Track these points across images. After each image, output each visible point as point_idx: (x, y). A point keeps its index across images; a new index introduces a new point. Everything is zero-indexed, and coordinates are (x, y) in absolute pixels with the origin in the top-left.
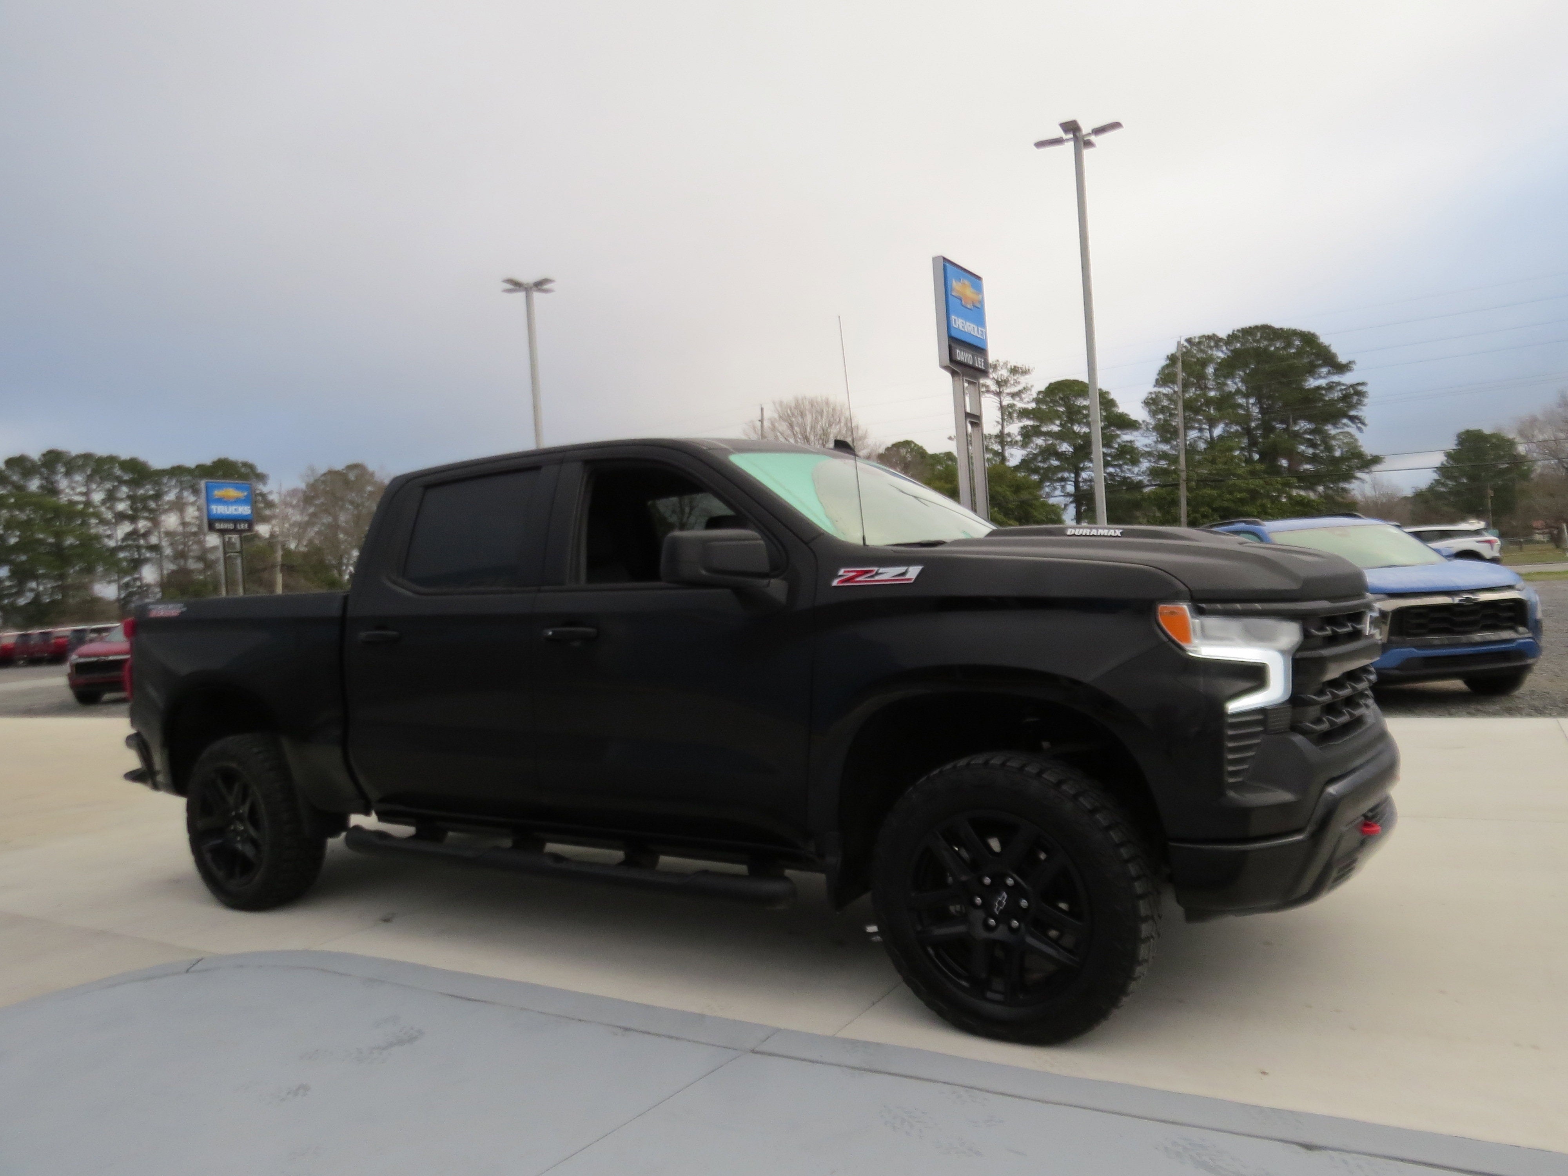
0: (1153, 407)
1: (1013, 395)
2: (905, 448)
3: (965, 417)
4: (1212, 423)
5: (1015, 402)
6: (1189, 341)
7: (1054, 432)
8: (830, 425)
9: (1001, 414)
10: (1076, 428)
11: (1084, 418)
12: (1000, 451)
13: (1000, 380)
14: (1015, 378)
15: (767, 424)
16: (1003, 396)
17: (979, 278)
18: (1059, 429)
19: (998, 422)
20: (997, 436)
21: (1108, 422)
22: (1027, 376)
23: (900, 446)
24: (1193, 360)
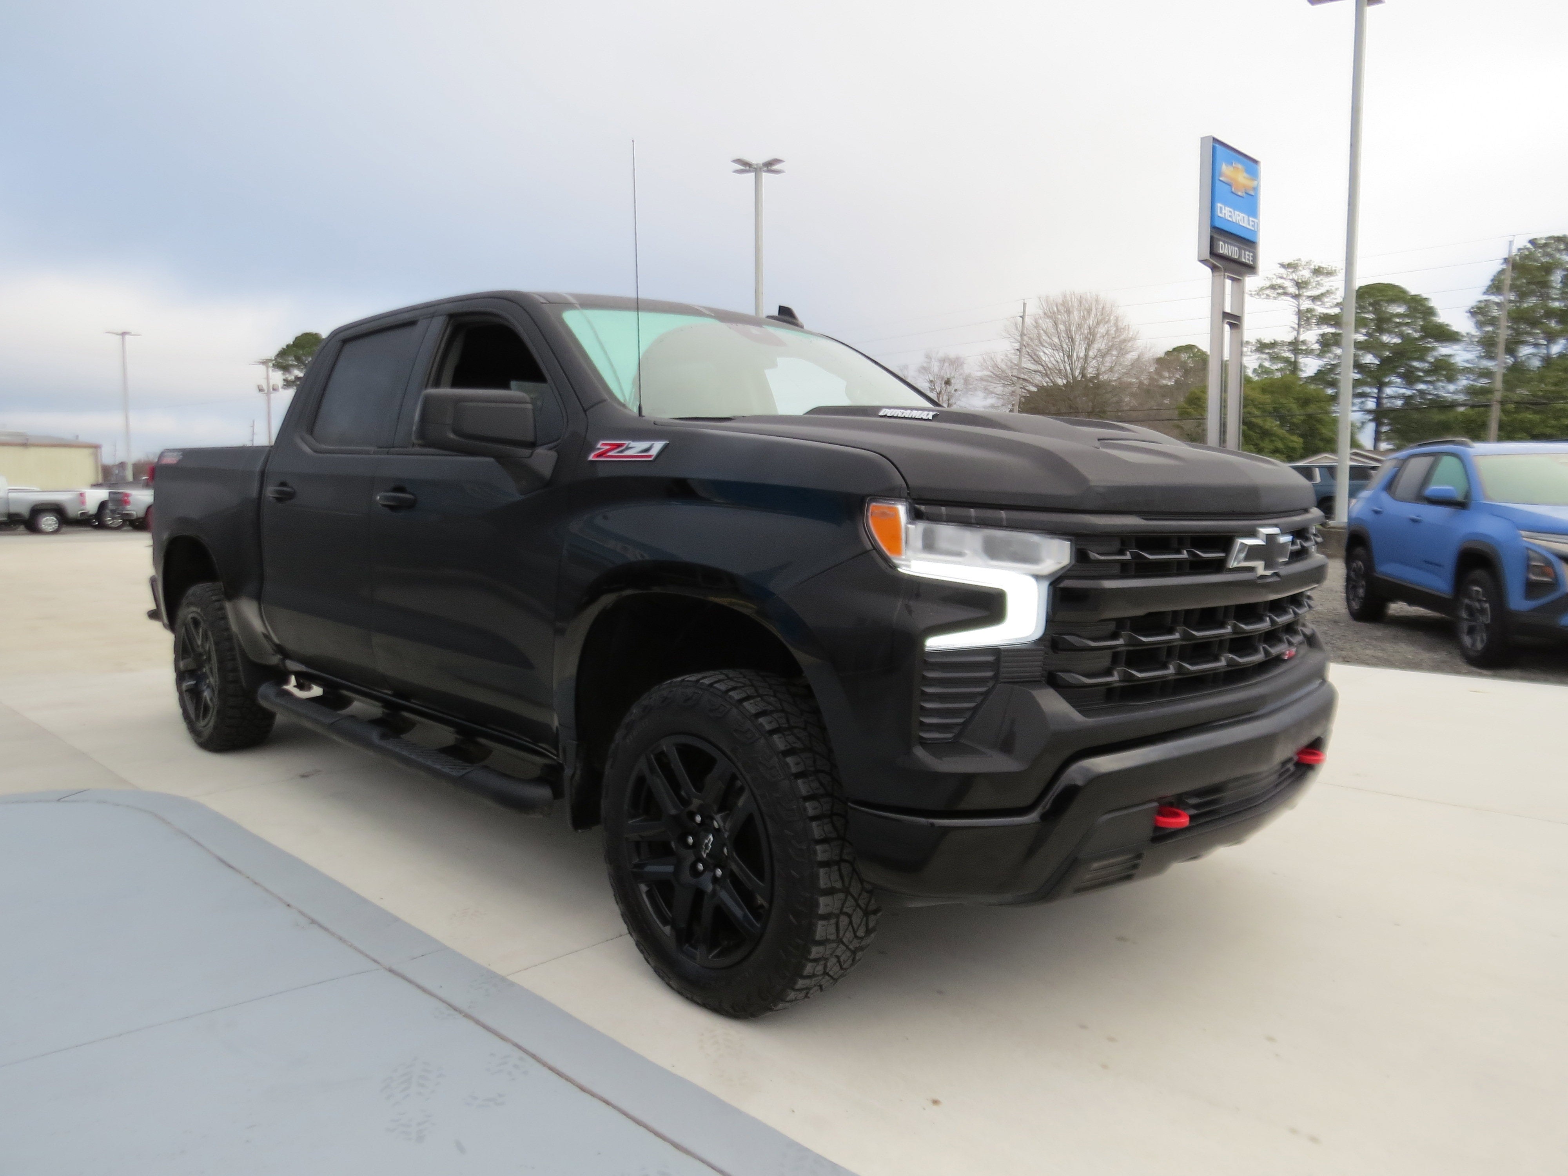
0: (1480, 317)
1: (1314, 299)
2: (1187, 353)
3: (1223, 317)
4: (1551, 337)
5: (1315, 307)
6: (1533, 242)
7: (1359, 342)
8: (1098, 323)
9: (1297, 319)
10: (1385, 338)
11: (1397, 327)
12: (1293, 360)
13: (1300, 281)
14: (1318, 279)
15: (1029, 321)
16: (1302, 300)
17: (1256, 162)
18: (1366, 338)
19: (1293, 328)
20: (1290, 343)
21: (1425, 332)
22: (1332, 278)
23: (1181, 350)
24: (1536, 264)
